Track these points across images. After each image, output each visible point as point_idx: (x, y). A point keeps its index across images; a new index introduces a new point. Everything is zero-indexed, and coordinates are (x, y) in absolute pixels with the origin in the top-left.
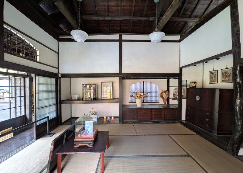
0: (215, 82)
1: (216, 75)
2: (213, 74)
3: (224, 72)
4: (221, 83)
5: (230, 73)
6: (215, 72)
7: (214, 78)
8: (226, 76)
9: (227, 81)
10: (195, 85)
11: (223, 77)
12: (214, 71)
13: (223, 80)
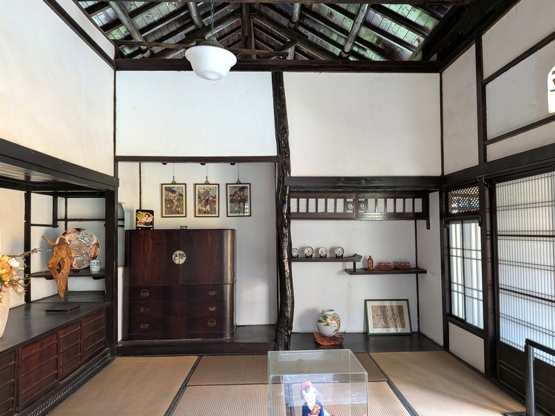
0: (178, 213)
1: (182, 195)
2: (174, 192)
3: (202, 191)
4: (196, 217)
5: (216, 196)
6: (178, 188)
7: (176, 203)
8: (207, 201)
9: (208, 213)
10: (150, 220)
11: (200, 202)
12: (174, 183)
13: (199, 211)
